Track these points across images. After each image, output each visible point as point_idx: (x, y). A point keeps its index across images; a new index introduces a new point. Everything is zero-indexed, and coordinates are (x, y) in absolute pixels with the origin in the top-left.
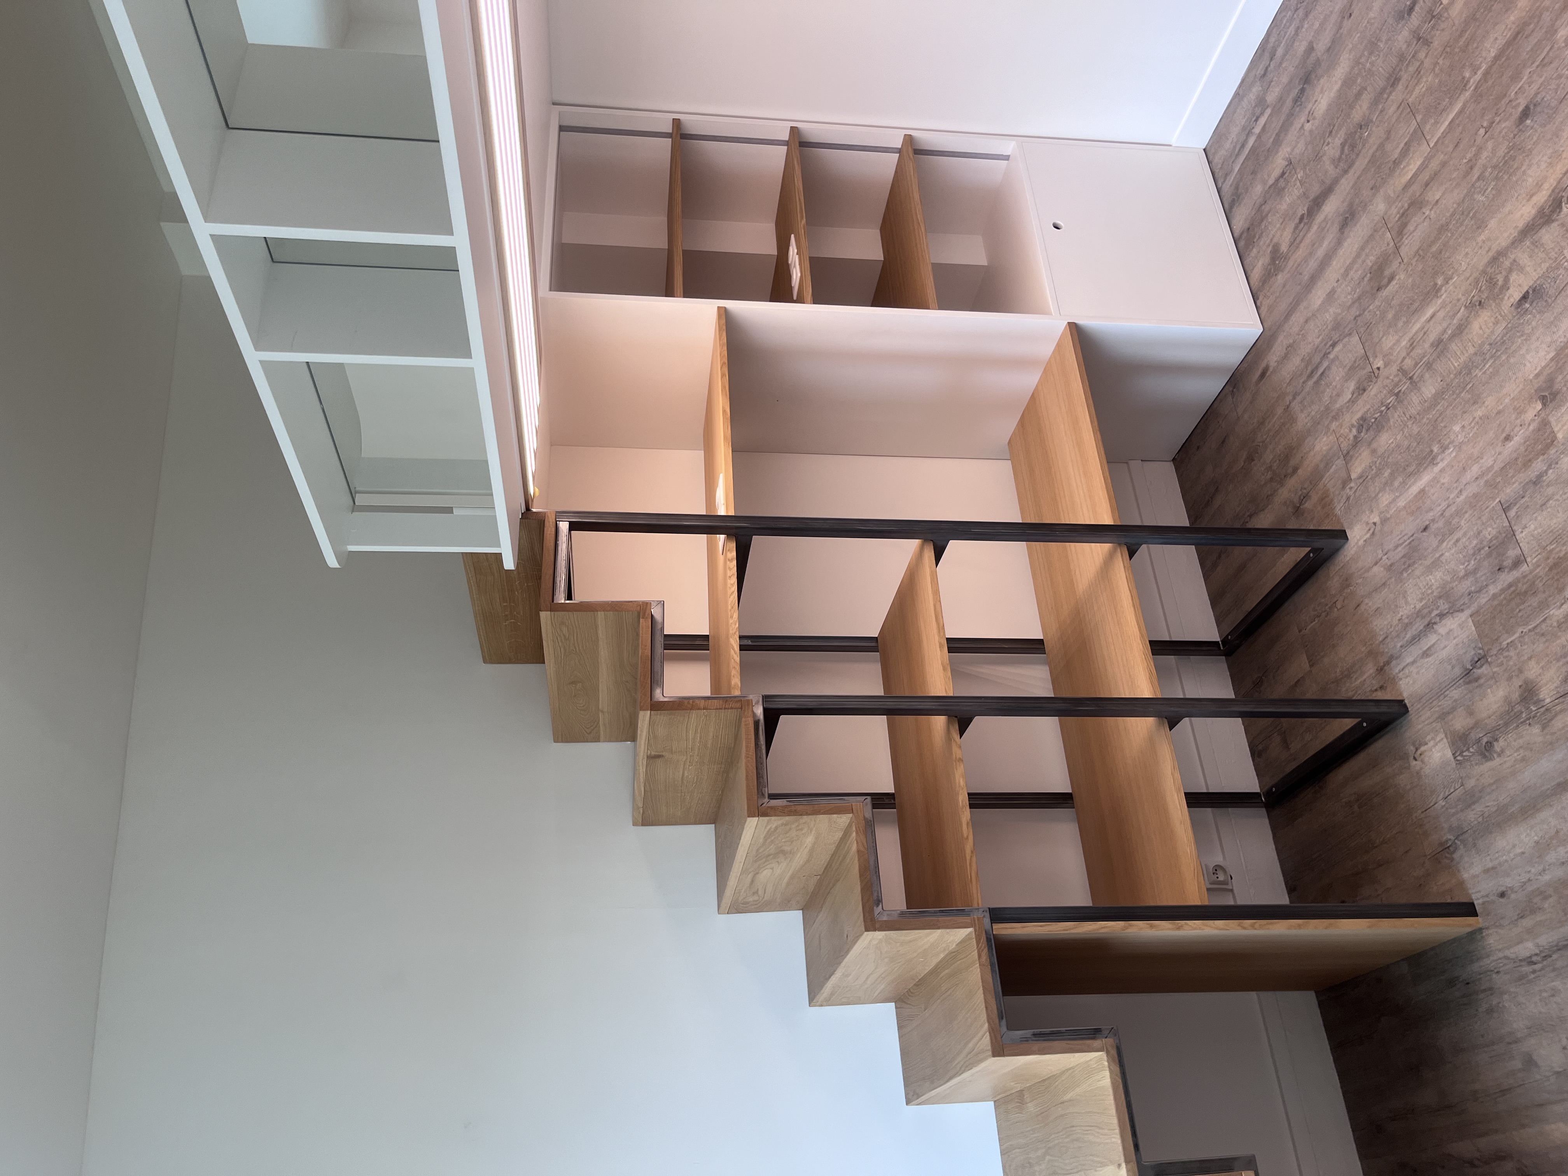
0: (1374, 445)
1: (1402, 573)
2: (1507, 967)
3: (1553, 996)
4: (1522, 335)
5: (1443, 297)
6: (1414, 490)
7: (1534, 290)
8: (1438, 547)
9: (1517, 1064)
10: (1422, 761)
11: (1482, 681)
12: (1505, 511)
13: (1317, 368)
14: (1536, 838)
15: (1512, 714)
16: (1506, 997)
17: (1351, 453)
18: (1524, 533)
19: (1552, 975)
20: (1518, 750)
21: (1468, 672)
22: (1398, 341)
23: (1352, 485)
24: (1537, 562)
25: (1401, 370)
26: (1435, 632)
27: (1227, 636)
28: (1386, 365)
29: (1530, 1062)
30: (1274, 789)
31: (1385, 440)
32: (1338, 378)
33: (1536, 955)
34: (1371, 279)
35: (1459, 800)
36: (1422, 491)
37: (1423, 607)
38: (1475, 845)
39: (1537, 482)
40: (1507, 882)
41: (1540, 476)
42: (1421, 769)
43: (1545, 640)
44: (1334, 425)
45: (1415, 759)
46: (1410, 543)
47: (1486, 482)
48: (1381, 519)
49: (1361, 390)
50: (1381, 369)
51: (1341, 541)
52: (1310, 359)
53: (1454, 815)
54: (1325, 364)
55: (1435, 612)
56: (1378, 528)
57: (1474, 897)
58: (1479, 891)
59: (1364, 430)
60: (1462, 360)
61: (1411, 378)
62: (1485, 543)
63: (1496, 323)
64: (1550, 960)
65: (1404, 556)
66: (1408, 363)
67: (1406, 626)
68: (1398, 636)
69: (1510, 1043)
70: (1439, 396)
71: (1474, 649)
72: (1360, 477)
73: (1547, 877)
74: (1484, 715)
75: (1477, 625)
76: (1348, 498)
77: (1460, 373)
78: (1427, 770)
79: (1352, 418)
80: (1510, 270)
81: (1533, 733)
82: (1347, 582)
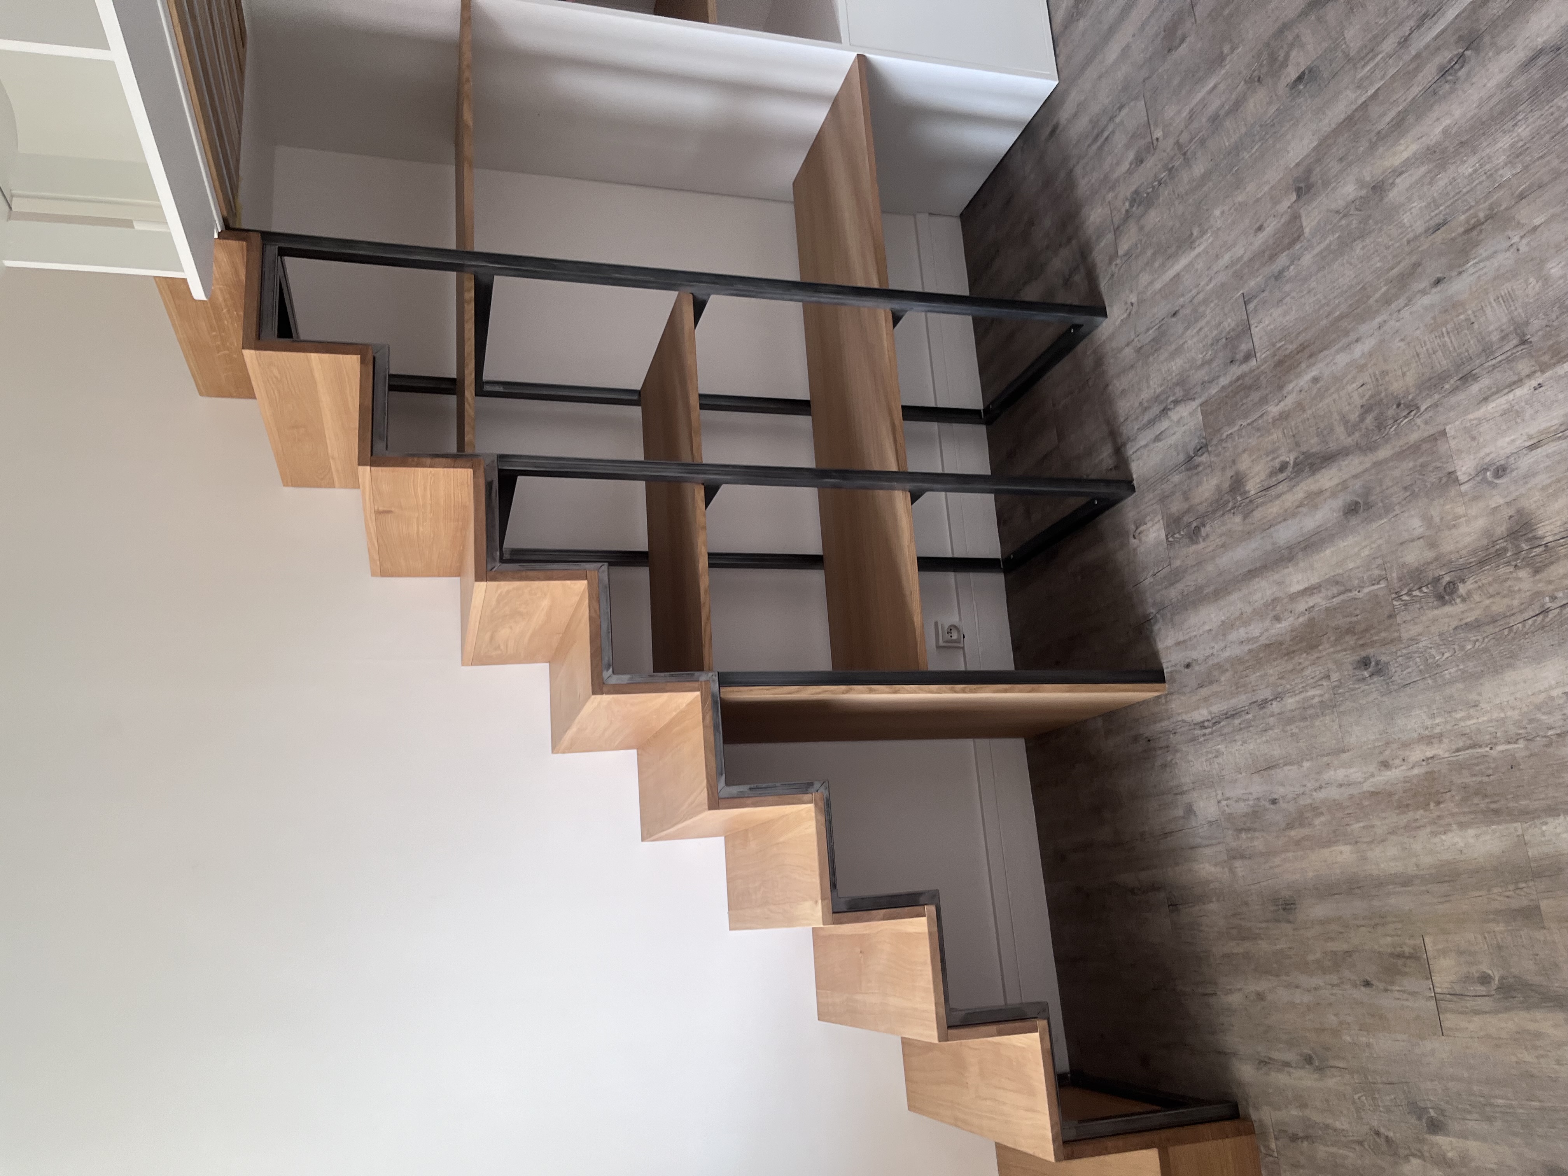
0: (1143, 222)
1: (1148, 357)
2: (1183, 729)
3: (1216, 757)
4: (1291, 120)
5: (1227, 67)
6: (1171, 273)
7: (1310, 72)
8: (1183, 334)
9: (1180, 812)
10: (1140, 540)
11: (1200, 468)
12: (1246, 303)
13: (1103, 131)
14: (1223, 618)
15: (1221, 502)
16: (1178, 755)
17: (1121, 228)
18: (1259, 328)
19: (1219, 739)
20: (1221, 536)
21: (1190, 459)
22: (1179, 112)
23: (1118, 261)
24: (1265, 358)
25: (1177, 143)
26: (1169, 418)
27: (989, 406)
28: (1165, 136)
29: (1190, 810)
30: (1012, 557)
31: (1153, 217)
32: (1120, 146)
33: (1208, 720)
34: (1164, 38)
35: (1165, 577)
36: (1178, 275)
37: (1163, 392)
38: (1172, 620)
39: (1278, 276)
40: (1194, 655)
41: (1281, 272)
42: (1138, 547)
43: (1259, 434)
44: (1110, 196)
45: (1134, 537)
46: (1160, 327)
47: (1235, 272)
48: (1138, 300)
49: (1139, 160)
50: (1160, 140)
51: (1099, 319)
52: (1098, 121)
53: (1158, 591)
54: (1111, 127)
55: (1171, 399)
56: (1134, 309)
57: (1164, 666)
58: (1170, 661)
59: (1136, 205)
60: (1233, 140)
61: (1185, 154)
62: (1223, 335)
63: (1269, 103)
64: (1218, 726)
65: (1153, 340)
66: (1185, 137)
67: (1146, 409)
68: (1137, 419)
69: (1176, 794)
70: (1206, 176)
71: (1198, 437)
72: (1125, 255)
73: (1226, 654)
74: (1197, 501)
75: (1205, 414)
76: (1113, 275)
77: (1229, 154)
78: (1141, 549)
79: (1126, 190)
80: (1292, 46)
81: (1235, 521)
82: (1099, 361)
